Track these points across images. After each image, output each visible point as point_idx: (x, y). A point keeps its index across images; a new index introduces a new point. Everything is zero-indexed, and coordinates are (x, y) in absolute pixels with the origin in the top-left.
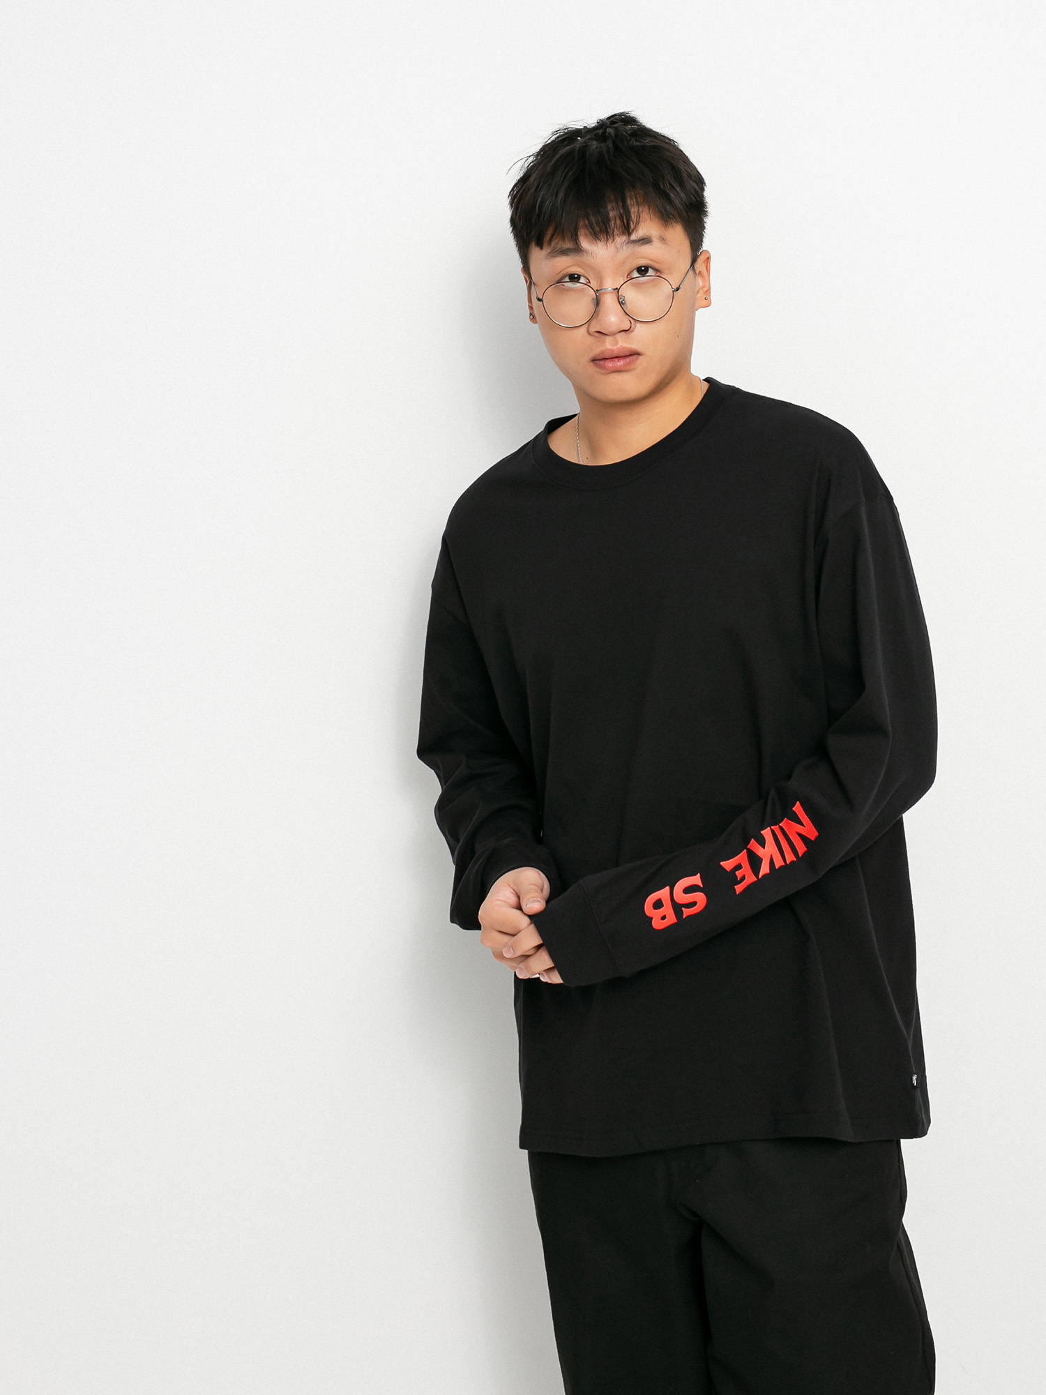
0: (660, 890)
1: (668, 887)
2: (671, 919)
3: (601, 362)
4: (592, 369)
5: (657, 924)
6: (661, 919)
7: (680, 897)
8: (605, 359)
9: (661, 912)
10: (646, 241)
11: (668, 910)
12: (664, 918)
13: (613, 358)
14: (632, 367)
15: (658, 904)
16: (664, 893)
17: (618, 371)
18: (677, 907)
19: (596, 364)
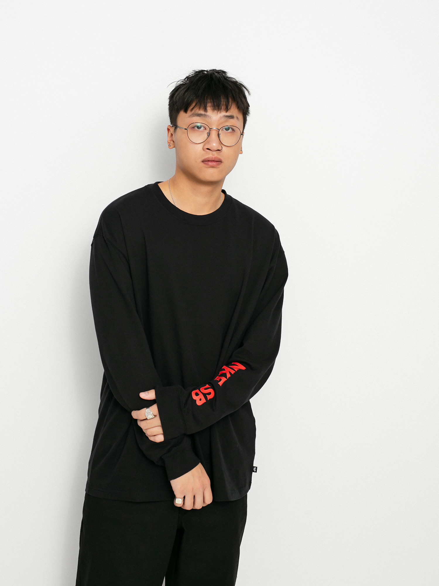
3: (206, 162)
4: (202, 165)
8: (209, 161)
10: (232, 117)
13: (212, 161)
14: (219, 166)
17: (212, 167)
19: (205, 163)
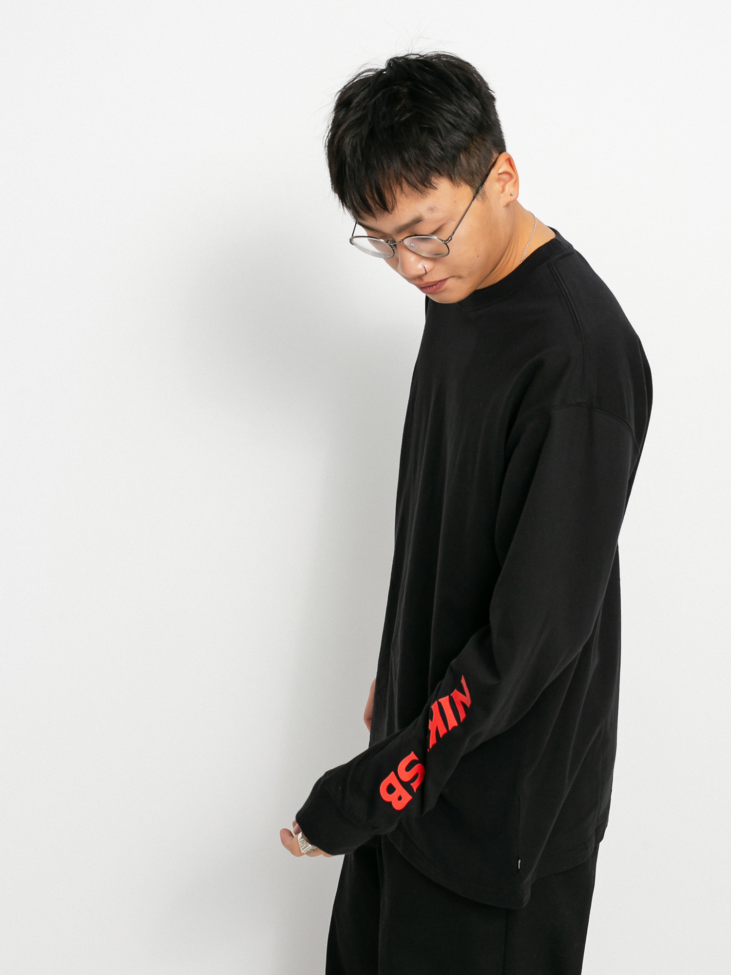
0: (387, 776)
1: (393, 772)
2: (407, 798)
5: (398, 805)
6: (400, 799)
7: (406, 776)
9: (395, 795)
11: (400, 790)
12: (400, 798)
15: (391, 789)
16: (391, 779)
18: (406, 785)
